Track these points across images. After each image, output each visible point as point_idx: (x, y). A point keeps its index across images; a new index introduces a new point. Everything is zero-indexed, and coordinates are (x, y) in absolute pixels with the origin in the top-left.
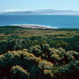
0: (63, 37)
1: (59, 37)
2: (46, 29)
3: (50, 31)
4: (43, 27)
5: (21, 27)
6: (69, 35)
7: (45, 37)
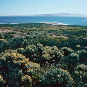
0: (71, 31)
1: (69, 31)
2: (61, 25)
3: (63, 26)
4: (59, 24)
5: (46, 24)
6: (75, 29)
7: (60, 30)
